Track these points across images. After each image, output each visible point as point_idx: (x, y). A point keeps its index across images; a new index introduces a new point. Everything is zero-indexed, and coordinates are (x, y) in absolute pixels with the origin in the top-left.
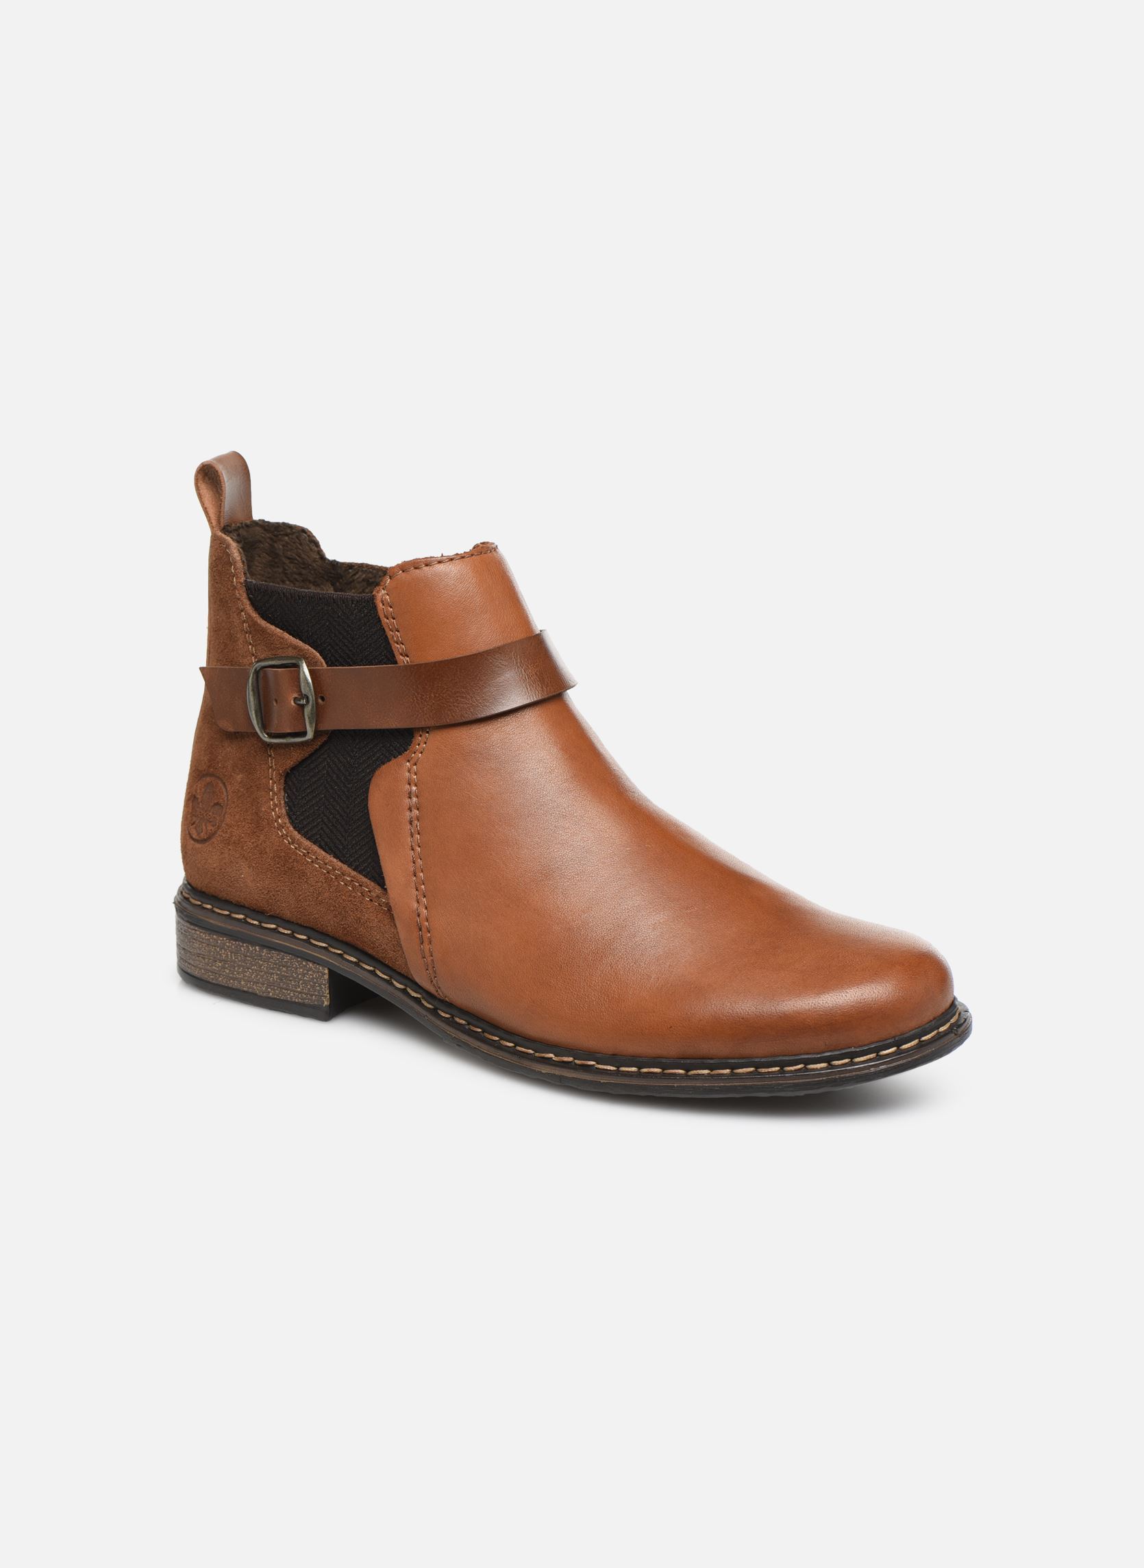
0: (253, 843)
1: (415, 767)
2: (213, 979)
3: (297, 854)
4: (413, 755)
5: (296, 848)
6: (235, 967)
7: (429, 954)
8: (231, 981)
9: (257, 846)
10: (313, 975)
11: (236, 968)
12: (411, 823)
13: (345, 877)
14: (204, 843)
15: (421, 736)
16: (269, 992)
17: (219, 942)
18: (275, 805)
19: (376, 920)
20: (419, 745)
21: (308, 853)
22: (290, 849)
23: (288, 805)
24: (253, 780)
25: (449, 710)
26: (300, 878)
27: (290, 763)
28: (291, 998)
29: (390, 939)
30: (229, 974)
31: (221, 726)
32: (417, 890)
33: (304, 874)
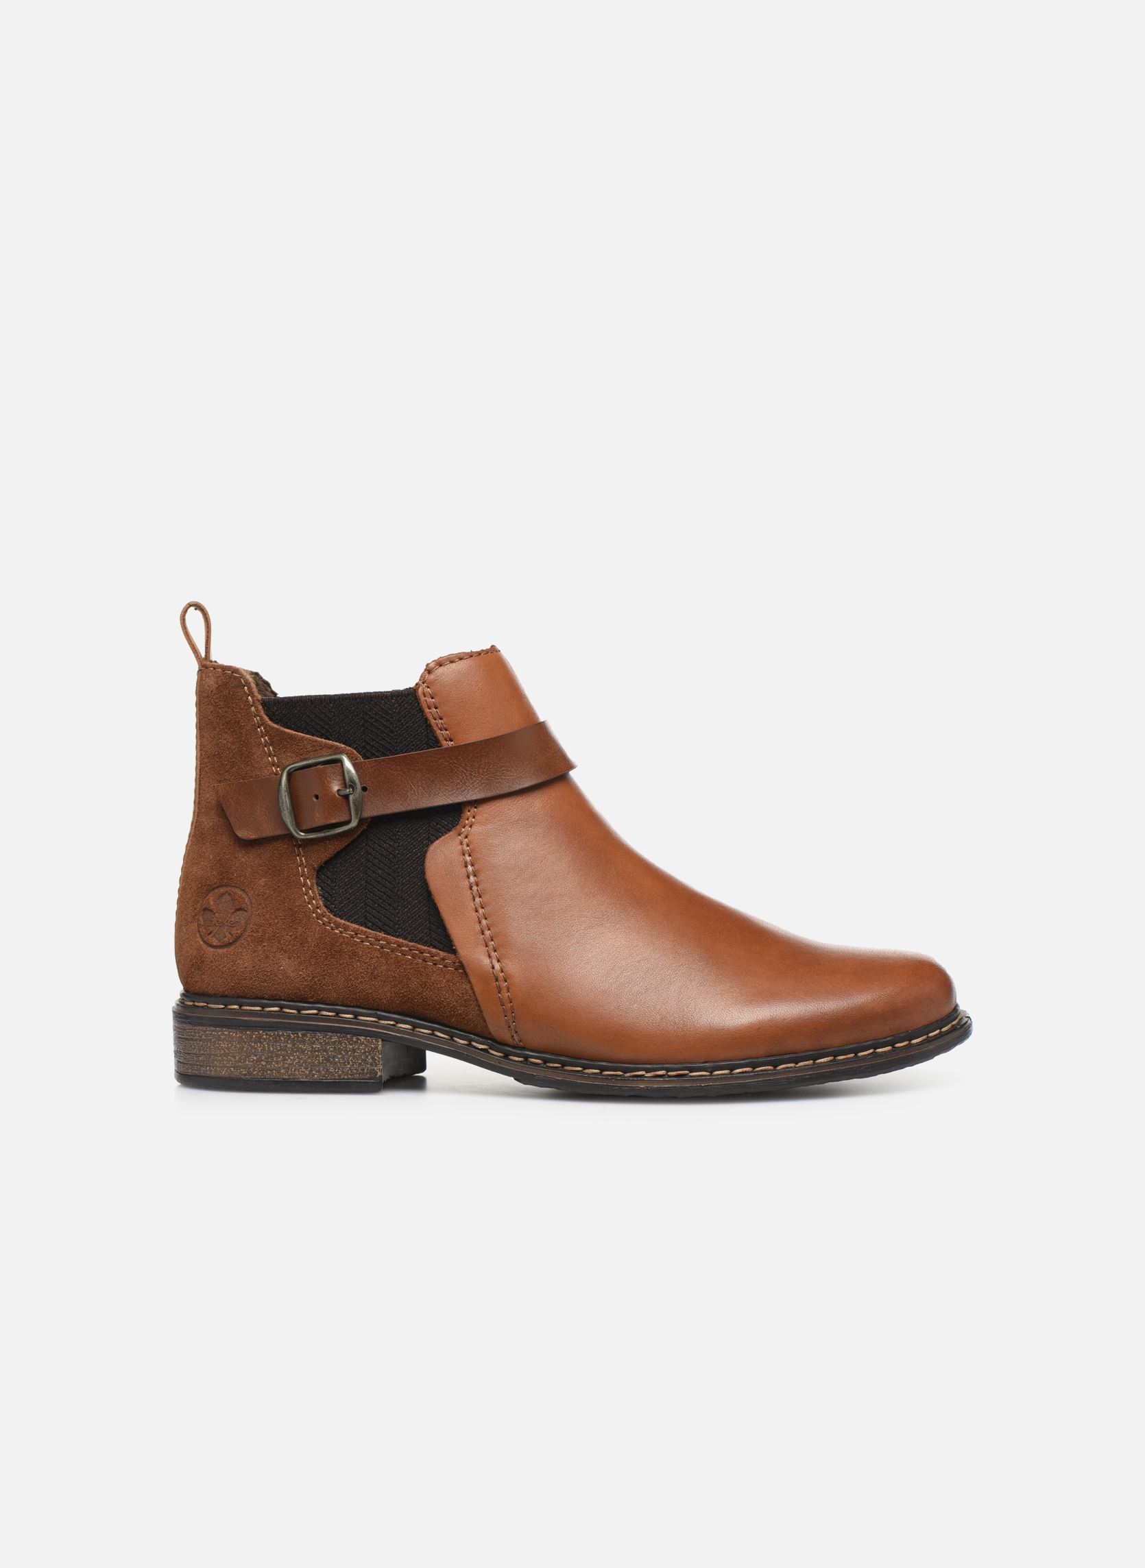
0: (291, 936)
1: (466, 840)
2: (245, 1075)
3: (344, 937)
4: (463, 830)
5: (341, 932)
6: (273, 1057)
7: (508, 1001)
8: (269, 1072)
9: (296, 938)
10: (365, 1049)
11: (275, 1059)
12: (471, 888)
13: (403, 948)
14: (229, 948)
15: (469, 811)
16: (313, 1075)
17: (254, 1036)
18: (311, 896)
19: (444, 981)
20: (468, 819)
21: (356, 934)
22: (336, 934)
23: (323, 897)
24: (280, 880)
25: (497, 783)
26: (350, 958)
27: (324, 857)
28: (340, 1076)
29: (461, 995)
30: (266, 1065)
31: (240, 835)
32: (487, 946)
33: (355, 954)
